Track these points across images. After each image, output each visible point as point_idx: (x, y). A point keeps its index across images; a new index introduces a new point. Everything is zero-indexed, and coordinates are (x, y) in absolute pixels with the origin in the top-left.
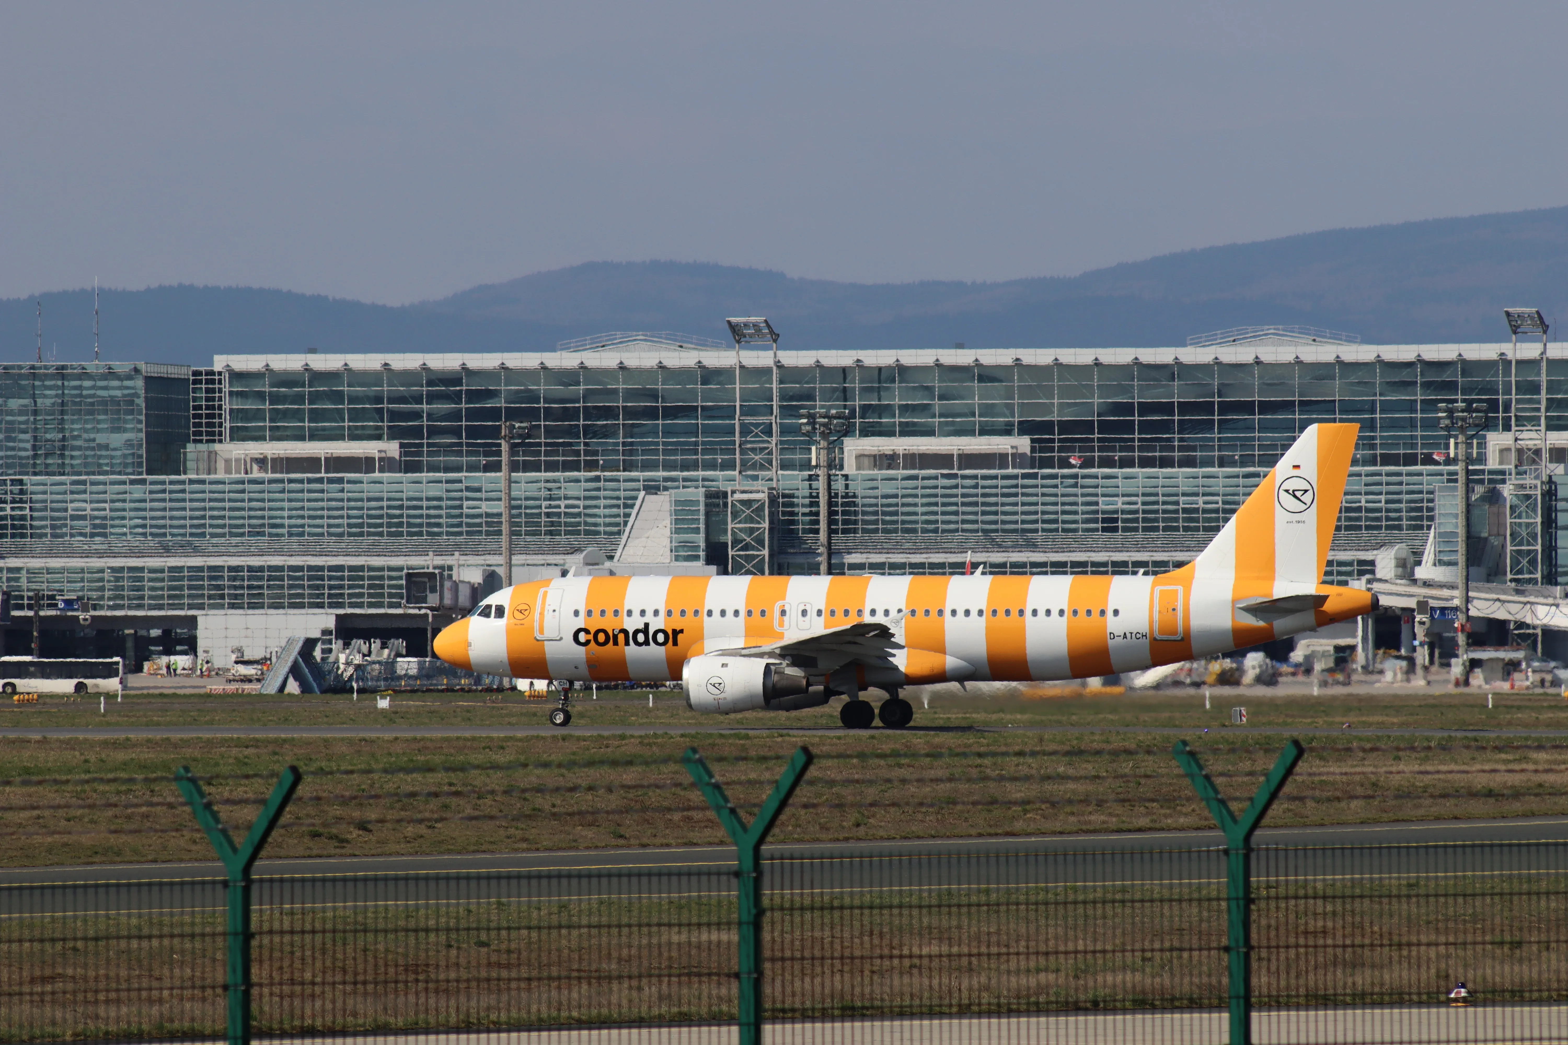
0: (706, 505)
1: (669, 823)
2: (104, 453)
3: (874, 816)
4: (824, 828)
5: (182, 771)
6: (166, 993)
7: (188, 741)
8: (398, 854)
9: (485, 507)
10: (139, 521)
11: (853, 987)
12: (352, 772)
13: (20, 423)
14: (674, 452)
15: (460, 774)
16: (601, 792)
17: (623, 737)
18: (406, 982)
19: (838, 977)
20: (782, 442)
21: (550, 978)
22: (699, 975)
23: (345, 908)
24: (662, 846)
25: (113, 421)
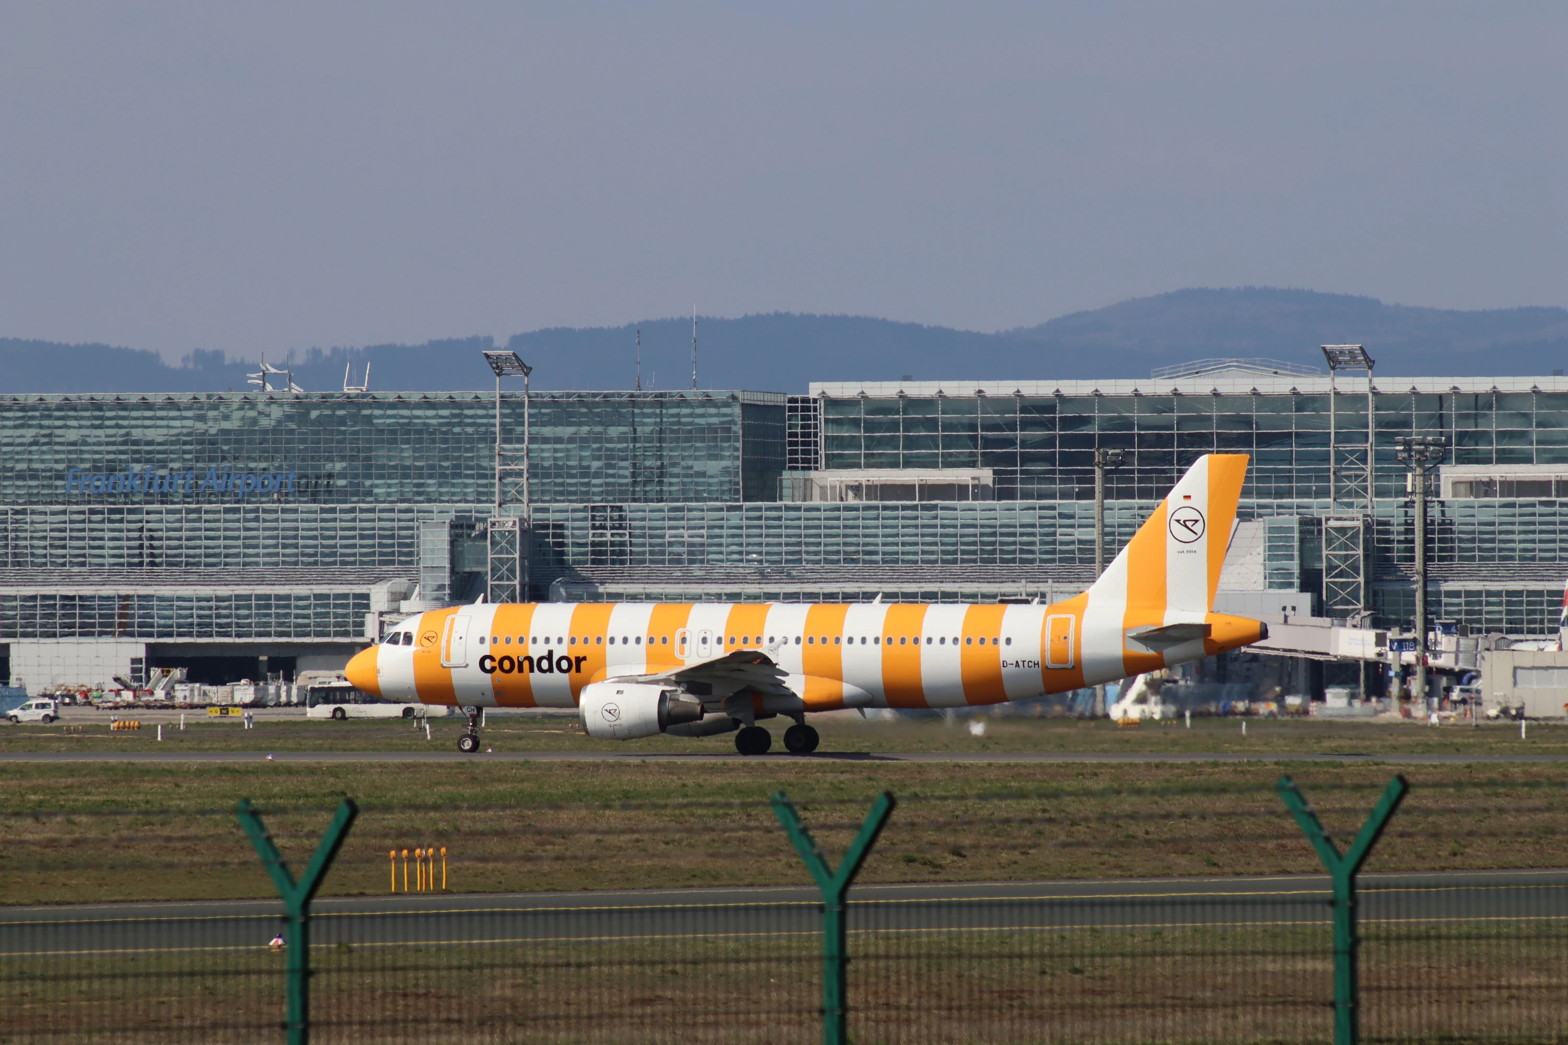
0: (1301, 532)
1: (1263, 852)
2: (701, 480)
3: (1470, 845)
4: (1420, 857)
5: (778, 796)
6: (763, 1017)
7: (784, 765)
8: (992, 879)
9: (1079, 534)
10: (735, 548)
11: (1450, 1018)
12: (945, 798)
13: (620, 450)
14: (1268, 479)
15: (1055, 802)
16: (1195, 818)
17: (1215, 765)
18: (1000, 1009)
19: (1434, 1008)
20: (1377, 470)
21: (1145, 1006)
22: (1294, 1003)
23: (939, 933)
24: (1256, 874)
25: (709, 448)
